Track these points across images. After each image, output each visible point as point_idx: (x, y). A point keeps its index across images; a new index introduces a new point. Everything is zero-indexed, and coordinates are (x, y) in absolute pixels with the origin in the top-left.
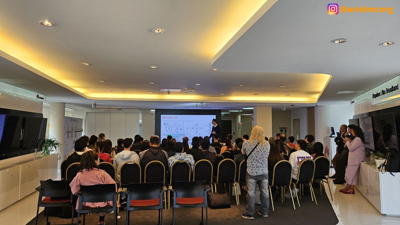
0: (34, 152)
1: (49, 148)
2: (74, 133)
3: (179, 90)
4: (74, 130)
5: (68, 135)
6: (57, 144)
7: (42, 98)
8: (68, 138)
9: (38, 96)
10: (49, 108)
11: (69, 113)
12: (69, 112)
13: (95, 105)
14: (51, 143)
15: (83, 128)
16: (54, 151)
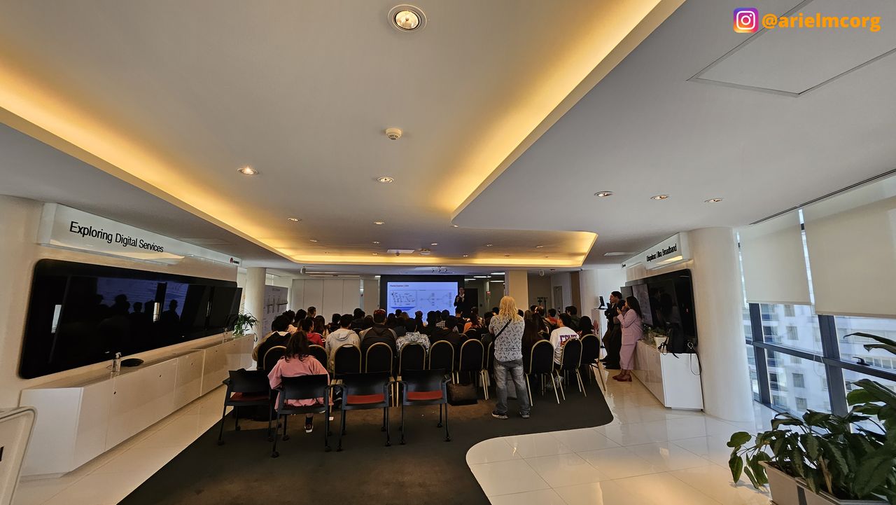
0: (223, 331)
1: (243, 327)
2: (276, 306)
3: (412, 251)
4: (276, 302)
5: (268, 309)
6: (254, 321)
7: (237, 262)
8: (268, 313)
9: (232, 259)
10: (246, 274)
11: (271, 281)
12: (271, 279)
13: (304, 270)
14: (246, 319)
15: (288, 300)
16: (249, 330)
